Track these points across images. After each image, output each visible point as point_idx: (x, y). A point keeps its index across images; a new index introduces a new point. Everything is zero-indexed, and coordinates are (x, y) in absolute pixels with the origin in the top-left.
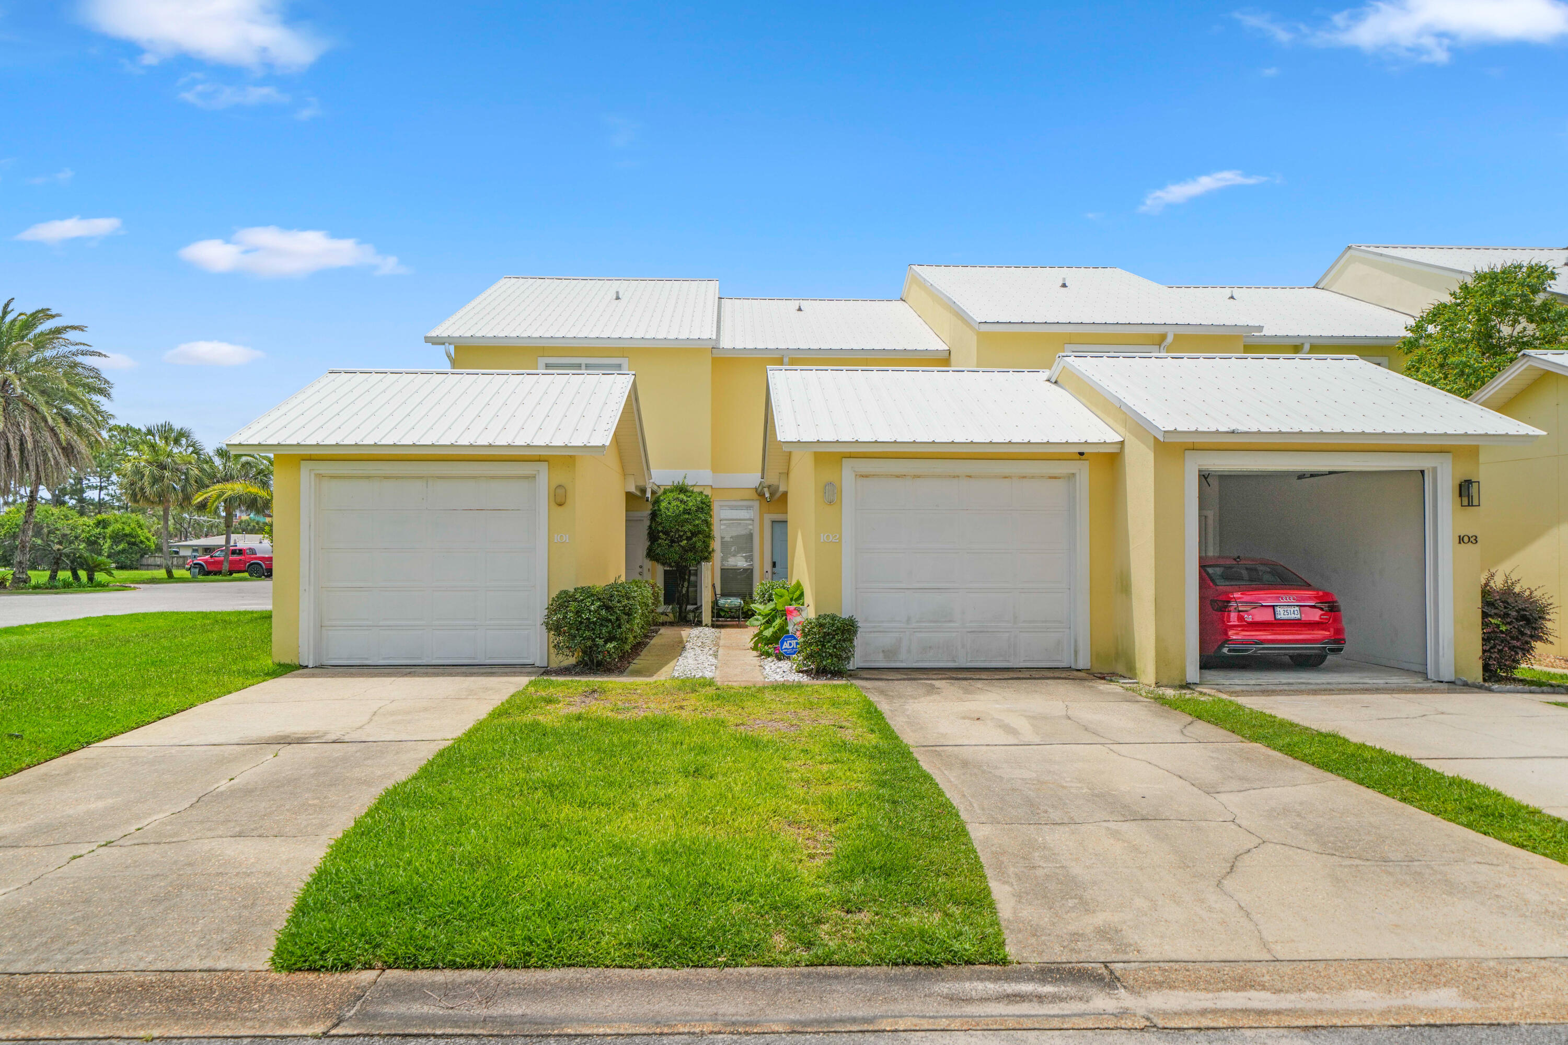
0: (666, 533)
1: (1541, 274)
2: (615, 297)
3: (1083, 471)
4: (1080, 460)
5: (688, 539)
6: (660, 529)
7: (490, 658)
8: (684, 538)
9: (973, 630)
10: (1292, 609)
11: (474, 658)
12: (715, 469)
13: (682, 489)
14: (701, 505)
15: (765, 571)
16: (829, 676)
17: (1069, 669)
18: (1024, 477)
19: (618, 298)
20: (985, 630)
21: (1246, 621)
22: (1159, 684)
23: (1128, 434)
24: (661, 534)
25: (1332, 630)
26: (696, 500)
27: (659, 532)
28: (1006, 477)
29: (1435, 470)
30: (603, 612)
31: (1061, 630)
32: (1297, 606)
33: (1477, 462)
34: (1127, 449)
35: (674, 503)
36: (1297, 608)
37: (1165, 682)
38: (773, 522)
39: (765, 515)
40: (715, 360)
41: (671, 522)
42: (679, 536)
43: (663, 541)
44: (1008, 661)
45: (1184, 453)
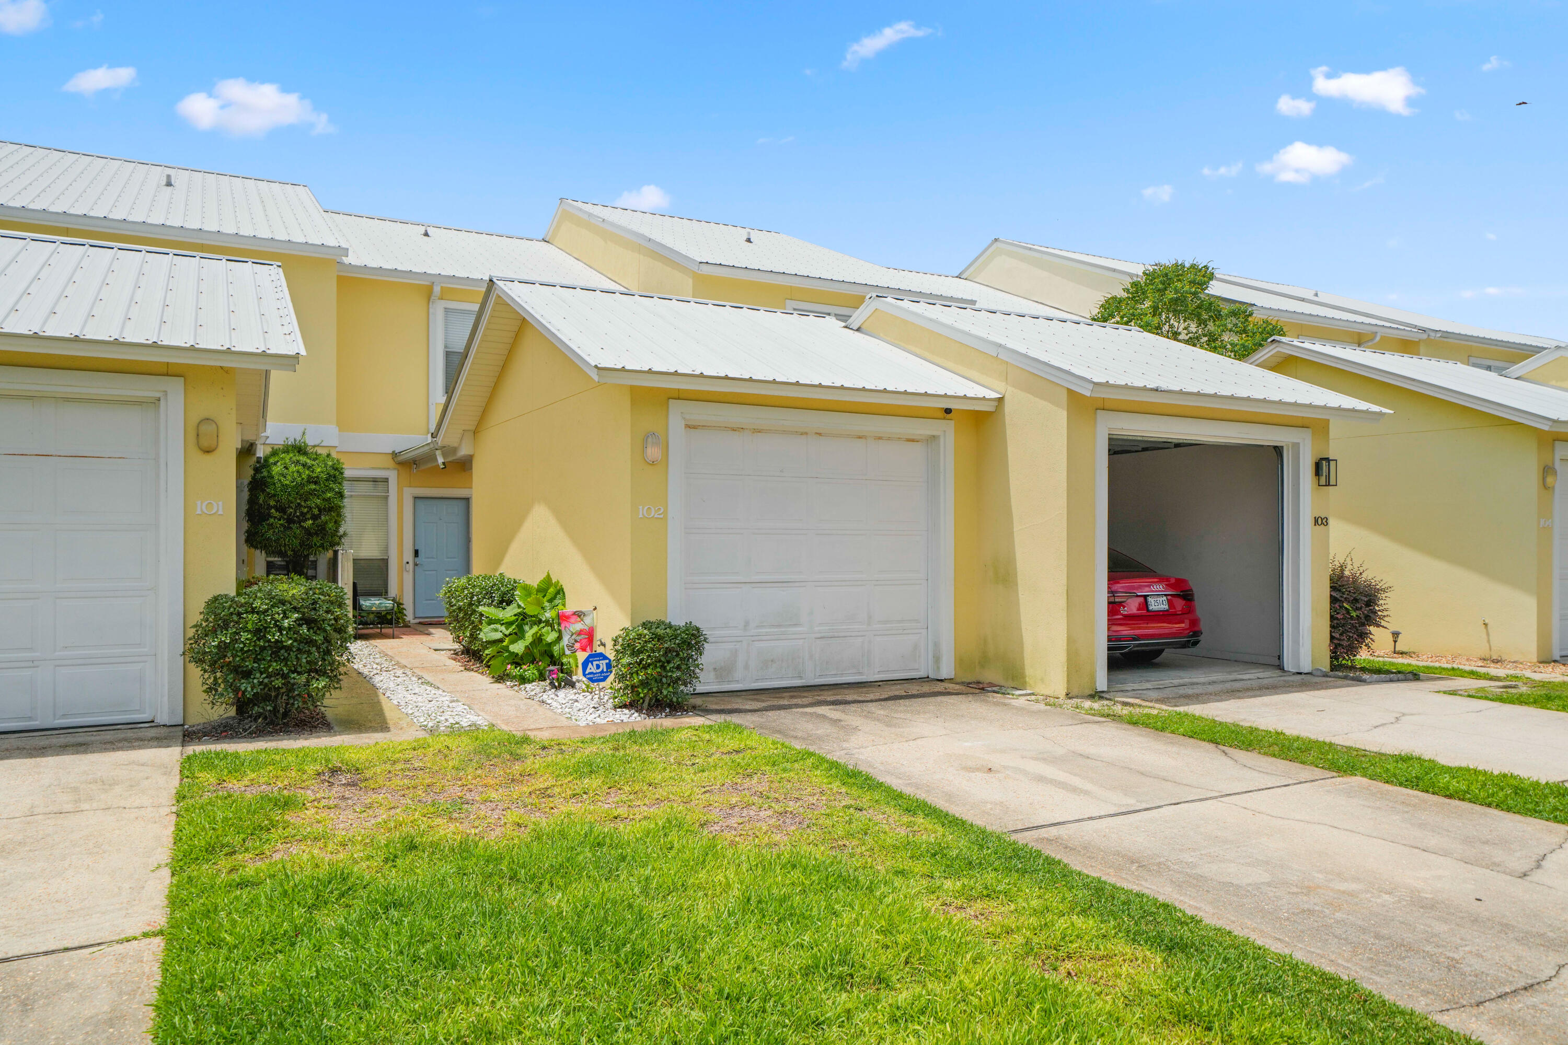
0: (281, 509)
1: (1203, 276)
2: (164, 183)
3: (947, 431)
4: (944, 419)
5: (315, 518)
6: (272, 503)
7: (64, 716)
8: (309, 516)
9: (822, 635)
10: (1161, 599)
11: (30, 718)
12: (342, 425)
13: (300, 449)
14: (332, 472)
15: (405, 561)
16: (668, 710)
17: (926, 679)
18: (880, 438)
19: (169, 184)
20: (836, 634)
21: (1122, 615)
22: (1070, 695)
23: (1010, 389)
24: (273, 511)
25: (1187, 621)
26: (326, 465)
27: (270, 507)
28: (860, 438)
29: (1296, 446)
30: (304, 630)
31: (917, 631)
32: (1165, 595)
33: (1328, 441)
34: (1008, 408)
35: (293, 468)
36: (1165, 598)
37: (1074, 692)
38: (416, 498)
39: (405, 489)
40: (340, 279)
41: (289, 494)
42: (302, 514)
43: (276, 520)
44: (861, 674)
45: (1095, 414)
